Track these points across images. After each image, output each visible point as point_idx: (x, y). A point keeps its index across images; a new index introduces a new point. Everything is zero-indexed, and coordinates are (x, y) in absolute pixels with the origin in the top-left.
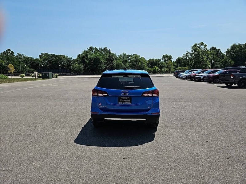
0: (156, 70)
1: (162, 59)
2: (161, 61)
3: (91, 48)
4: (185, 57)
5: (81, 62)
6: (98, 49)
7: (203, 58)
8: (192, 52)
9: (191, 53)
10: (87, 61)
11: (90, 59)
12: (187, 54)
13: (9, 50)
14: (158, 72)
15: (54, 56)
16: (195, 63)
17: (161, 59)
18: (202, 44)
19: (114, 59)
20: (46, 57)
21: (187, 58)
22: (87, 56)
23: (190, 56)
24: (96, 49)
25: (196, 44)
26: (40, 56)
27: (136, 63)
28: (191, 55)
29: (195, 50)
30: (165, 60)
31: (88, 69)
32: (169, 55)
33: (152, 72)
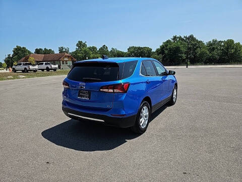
3: (175, 38)
5: (160, 53)
6: (183, 37)
10: (166, 52)
11: (170, 48)
13: (105, 46)
15: (139, 48)
19: (197, 47)
20: (132, 50)
22: (166, 46)
24: (180, 38)
26: (128, 49)
31: (167, 59)
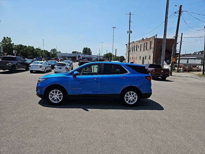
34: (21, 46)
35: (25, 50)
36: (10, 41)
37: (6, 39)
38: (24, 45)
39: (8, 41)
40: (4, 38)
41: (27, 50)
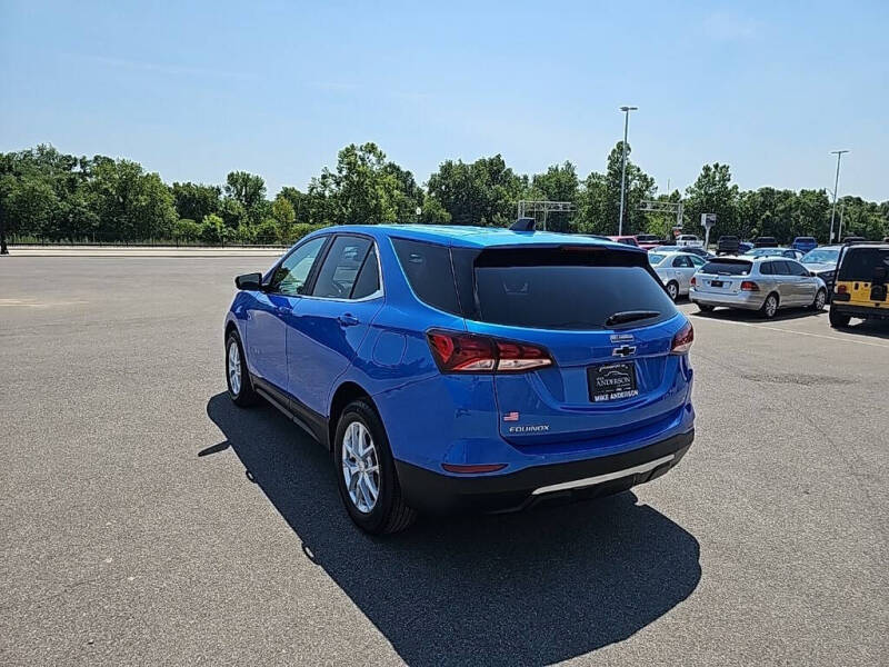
0: (215, 230)
1: (228, 189)
2: (221, 198)
4: (319, 189)
7: (377, 198)
8: (340, 172)
9: (337, 174)
12: (324, 177)
14: (225, 240)
16: (354, 211)
17: (223, 190)
18: (371, 148)
21: (327, 193)
23: (333, 186)
25: (353, 146)
27: (125, 197)
28: (338, 184)
29: (352, 167)
30: (239, 194)
32: (253, 174)
33: (200, 238)
34: (768, 193)
35: (782, 211)
36: (725, 179)
37: (711, 173)
38: (782, 190)
39: (717, 179)
40: (707, 169)
41: (791, 209)
